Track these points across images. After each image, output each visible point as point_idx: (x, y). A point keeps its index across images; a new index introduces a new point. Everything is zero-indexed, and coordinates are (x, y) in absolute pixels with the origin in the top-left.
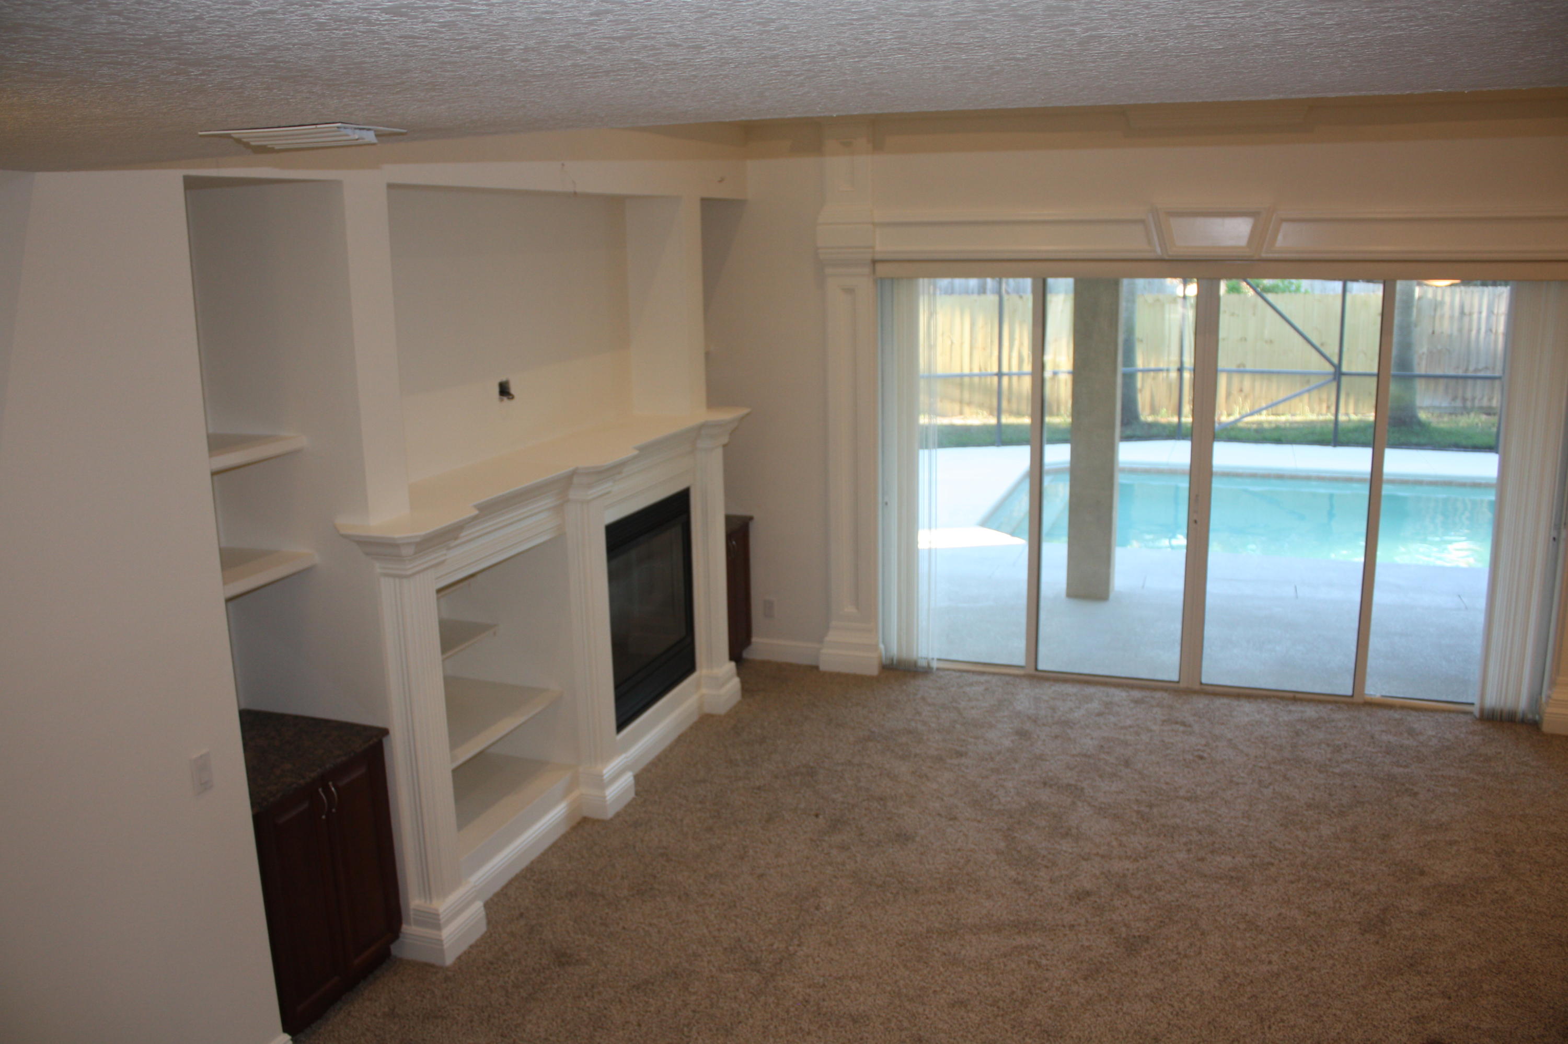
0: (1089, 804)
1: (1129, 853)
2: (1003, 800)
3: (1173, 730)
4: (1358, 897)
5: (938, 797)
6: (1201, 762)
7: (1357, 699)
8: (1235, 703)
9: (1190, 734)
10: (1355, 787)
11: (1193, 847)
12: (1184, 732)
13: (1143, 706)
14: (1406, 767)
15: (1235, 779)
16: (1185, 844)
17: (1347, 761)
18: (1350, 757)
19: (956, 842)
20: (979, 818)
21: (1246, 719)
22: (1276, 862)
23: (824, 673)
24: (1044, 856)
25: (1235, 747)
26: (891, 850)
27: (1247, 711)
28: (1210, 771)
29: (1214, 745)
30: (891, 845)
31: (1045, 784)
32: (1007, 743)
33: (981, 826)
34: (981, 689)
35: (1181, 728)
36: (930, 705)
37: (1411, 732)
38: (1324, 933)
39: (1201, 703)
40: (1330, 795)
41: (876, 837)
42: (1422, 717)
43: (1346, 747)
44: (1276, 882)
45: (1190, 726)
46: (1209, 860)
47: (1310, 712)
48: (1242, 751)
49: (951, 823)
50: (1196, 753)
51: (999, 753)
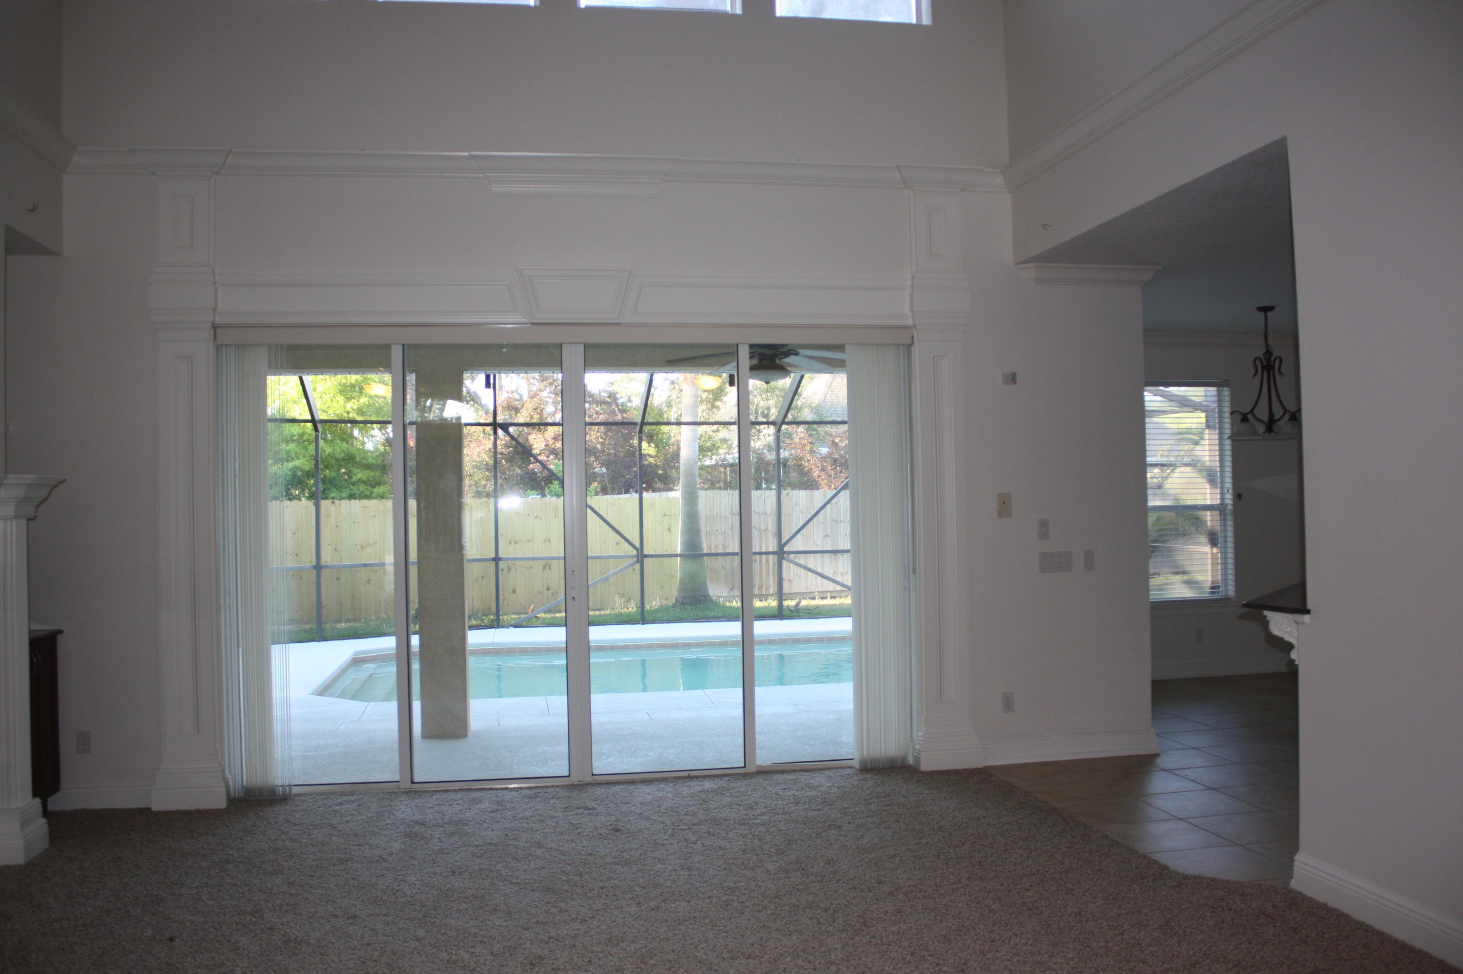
0: (511, 883)
1: (574, 916)
2: (409, 893)
3: (578, 814)
4: (831, 911)
5: (328, 901)
6: (617, 834)
7: (750, 769)
8: (632, 788)
9: (597, 815)
10: (781, 830)
11: (641, 899)
12: (589, 814)
13: (538, 800)
14: (819, 810)
15: (659, 841)
16: (632, 899)
17: (763, 814)
18: (764, 810)
19: (362, 937)
20: (384, 912)
21: (650, 797)
22: (735, 898)
23: (158, 814)
24: (475, 934)
25: (648, 819)
26: (280, 958)
27: (646, 793)
28: (631, 839)
29: (626, 819)
30: (279, 952)
31: (454, 873)
32: (397, 845)
33: (389, 919)
34: (354, 805)
35: (586, 812)
36: (295, 825)
37: (811, 787)
38: (814, 945)
39: (599, 791)
40: (760, 840)
41: (258, 948)
42: (814, 775)
43: (757, 804)
44: (743, 913)
45: (594, 809)
46: (664, 908)
47: (708, 785)
48: (656, 821)
49: (352, 921)
50: (609, 827)
51: (391, 854)
